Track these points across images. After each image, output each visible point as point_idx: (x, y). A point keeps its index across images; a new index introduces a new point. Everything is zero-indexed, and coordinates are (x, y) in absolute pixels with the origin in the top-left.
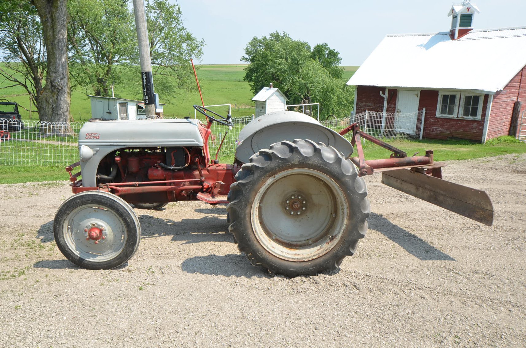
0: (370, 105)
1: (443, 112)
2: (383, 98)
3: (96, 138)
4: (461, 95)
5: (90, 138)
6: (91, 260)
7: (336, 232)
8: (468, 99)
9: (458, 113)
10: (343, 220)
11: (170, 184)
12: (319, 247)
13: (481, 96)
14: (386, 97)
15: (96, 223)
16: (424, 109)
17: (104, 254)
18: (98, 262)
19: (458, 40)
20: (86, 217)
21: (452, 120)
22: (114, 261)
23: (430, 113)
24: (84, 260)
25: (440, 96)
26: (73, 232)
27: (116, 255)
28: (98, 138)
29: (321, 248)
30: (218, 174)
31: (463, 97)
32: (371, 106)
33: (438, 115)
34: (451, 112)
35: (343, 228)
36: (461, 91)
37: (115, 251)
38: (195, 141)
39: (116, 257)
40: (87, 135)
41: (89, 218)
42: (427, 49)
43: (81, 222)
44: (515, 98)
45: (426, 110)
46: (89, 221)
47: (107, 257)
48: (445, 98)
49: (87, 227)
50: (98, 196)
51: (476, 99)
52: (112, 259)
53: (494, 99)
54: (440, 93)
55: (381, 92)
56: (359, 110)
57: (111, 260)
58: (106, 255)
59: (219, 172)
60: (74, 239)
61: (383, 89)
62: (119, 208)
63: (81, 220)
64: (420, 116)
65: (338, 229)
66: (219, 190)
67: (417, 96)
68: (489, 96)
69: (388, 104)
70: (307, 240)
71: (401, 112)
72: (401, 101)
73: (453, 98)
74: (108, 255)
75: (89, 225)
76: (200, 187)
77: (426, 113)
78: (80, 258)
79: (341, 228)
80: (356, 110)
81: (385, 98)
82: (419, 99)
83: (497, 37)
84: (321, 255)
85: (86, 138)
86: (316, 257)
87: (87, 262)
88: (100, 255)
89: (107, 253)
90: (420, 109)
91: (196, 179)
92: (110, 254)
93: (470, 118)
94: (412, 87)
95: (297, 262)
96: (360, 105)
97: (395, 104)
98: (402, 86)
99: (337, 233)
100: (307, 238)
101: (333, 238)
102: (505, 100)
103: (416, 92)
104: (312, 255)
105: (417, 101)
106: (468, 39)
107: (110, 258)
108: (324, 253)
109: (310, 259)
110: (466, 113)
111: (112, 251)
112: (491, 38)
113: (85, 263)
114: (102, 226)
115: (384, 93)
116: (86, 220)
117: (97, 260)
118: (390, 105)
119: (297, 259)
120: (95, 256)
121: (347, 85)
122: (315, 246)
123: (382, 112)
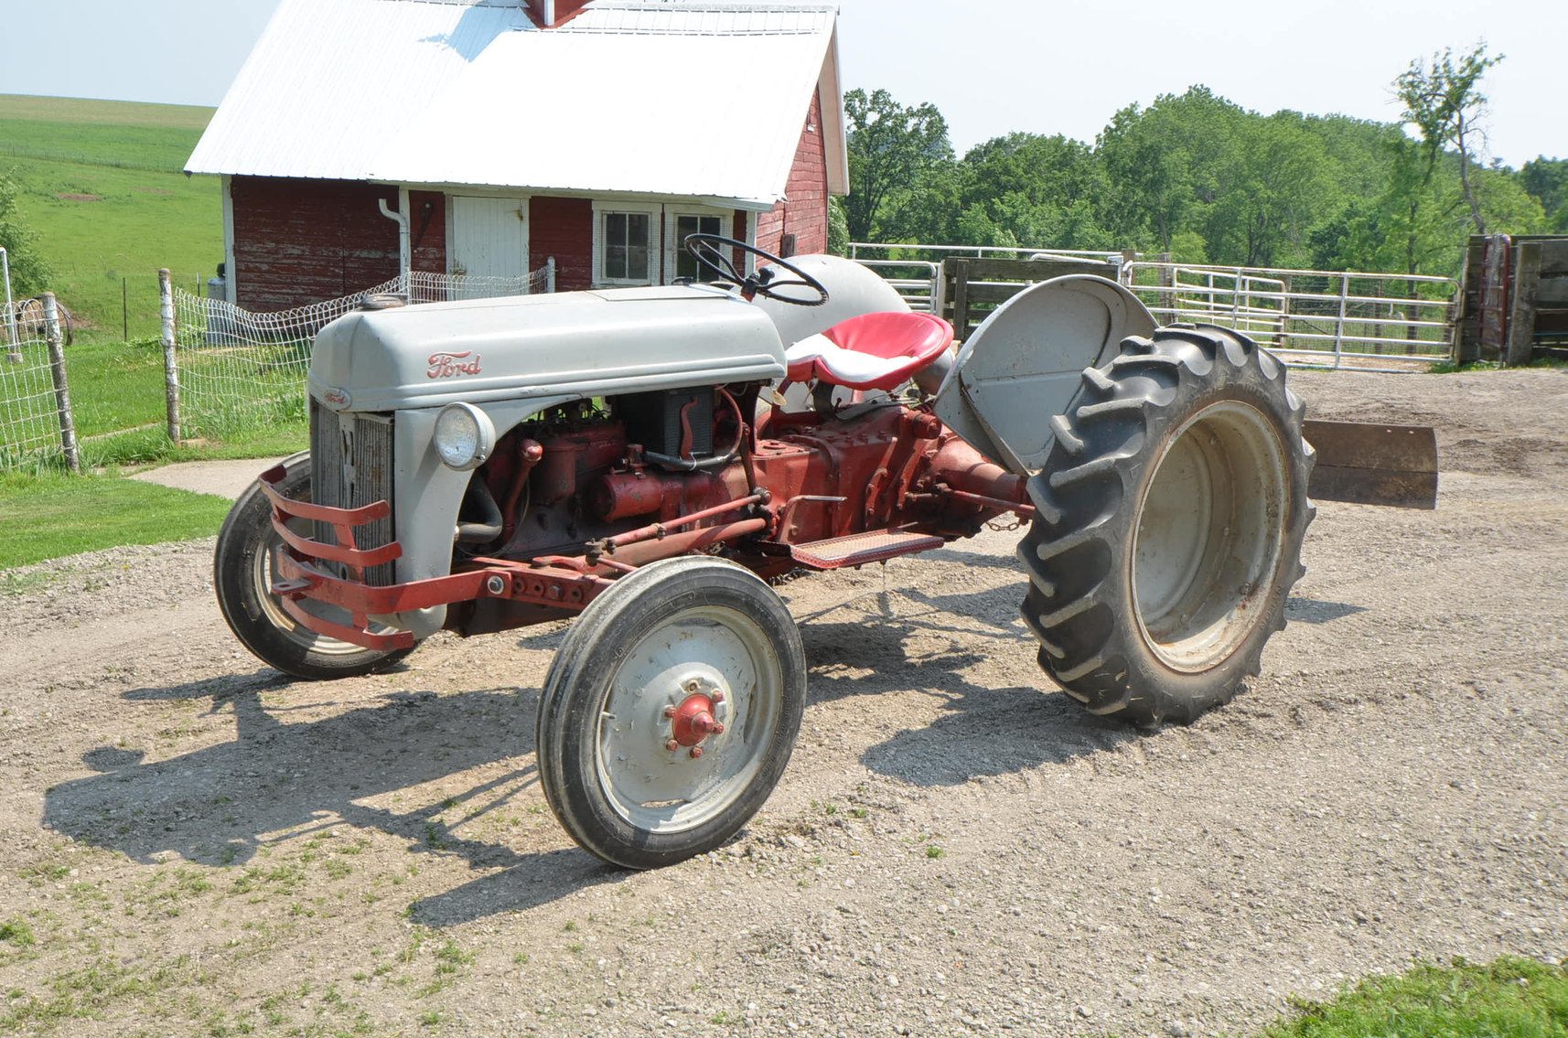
0: (296, 252)
1: (614, 269)
2: (396, 225)
3: (469, 372)
4: (663, 215)
5: (446, 375)
6: (664, 827)
7: (1255, 572)
8: (686, 225)
9: (662, 271)
10: (1271, 537)
12: (1222, 623)
13: (724, 216)
14: (403, 217)
15: (698, 679)
16: (551, 262)
17: (693, 796)
18: (689, 830)
19: (559, 29)
20: (657, 665)
22: (737, 811)
23: (574, 275)
24: (648, 833)
25: (596, 218)
26: (609, 735)
27: (735, 790)
28: (476, 372)
29: (1230, 624)
30: (789, 471)
31: (671, 220)
32: (299, 257)
33: (598, 280)
34: (640, 270)
35: (1276, 556)
36: (664, 201)
37: (728, 775)
38: (770, 356)
39: (742, 795)
40: (431, 362)
41: (669, 667)
42: (470, 52)
43: (644, 684)
45: (557, 266)
46: (674, 677)
47: (708, 806)
48: (614, 221)
49: (671, 700)
51: (711, 225)
52: (730, 806)
53: (757, 225)
54: (595, 207)
55: (382, 203)
56: (248, 270)
57: (726, 810)
58: (698, 798)
59: (792, 464)
61: (390, 191)
62: (769, 604)
65: (1259, 560)
67: (521, 218)
68: (748, 217)
69: (414, 246)
70: (1168, 614)
71: (469, 271)
72: (465, 237)
73: (640, 223)
74: (707, 795)
75: (680, 692)
76: (759, 522)
77: (557, 274)
78: (636, 828)
79: (1268, 557)
80: (238, 271)
81: (402, 223)
82: (526, 225)
83: (675, 33)
84: (1239, 641)
85: (429, 375)
86: (1230, 650)
87: (657, 838)
88: (681, 804)
89: (701, 788)
90: (537, 261)
92: (711, 792)
94: (503, 183)
95: (1201, 673)
96: (249, 253)
97: (442, 246)
98: (471, 181)
99: (1257, 575)
100: (1166, 609)
101: (1253, 590)
102: (769, 229)
103: (515, 204)
104: (1223, 645)
105: (519, 235)
106: (593, 31)
108: (1244, 635)
109: (1223, 658)
110: (685, 274)
111: (717, 778)
112: (660, 32)
113: (651, 846)
114: (710, 685)
115: (394, 206)
116: (663, 675)
117: (683, 822)
118: (421, 249)
119: (1200, 664)
120: (668, 812)
121: (189, 173)
122: (1203, 624)
123: (397, 273)
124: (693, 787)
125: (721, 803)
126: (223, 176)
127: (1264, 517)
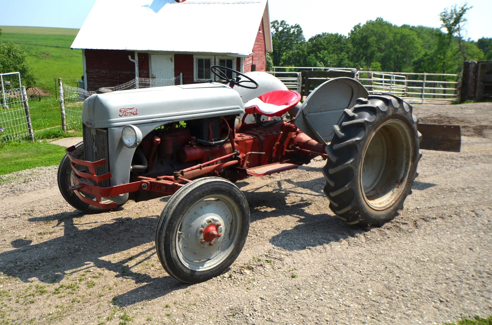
0: (105, 72)
1: (201, 76)
2: (134, 63)
3: (134, 114)
4: (215, 59)
5: (125, 115)
6: (201, 269)
8: (222, 62)
9: (215, 76)
12: (391, 193)
14: (136, 61)
15: (212, 219)
16: (181, 74)
17: (211, 258)
18: (210, 270)
19: (184, 3)
20: (197, 215)
22: (227, 262)
23: (188, 78)
24: (195, 271)
25: (195, 60)
26: (181, 239)
27: (226, 255)
28: (136, 114)
29: (394, 193)
30: (246, 144)
31: (217, 60)
32: (106, 73)
33: (195, 79)
34: (208, 76)
35: (409, 170)
36: (215, 55)
37: (223, 250)
38: (239, 106)
39: (228, 257)
40: (120, 111)
41: (202, 215)
42: (156, 10)
43: (193, 221)
45: (183, 75)
46: (203, 219)
47: (216, 261)
48: (200, 61)
49: (202, 226)
51: (229, 63)
52: (224, 261)
54: (194, 57)
55: (130, 57)
56: (91, 78)
57: (223, 262)
58: (213, 258)
59: (247, 141)
60: (181, 247)
61: (132, 53)
62: (237, 193)
67: (172, 61)
68: (241, 60)
69: (139, 70)
70: (373, 190)
71: (156, 78)
72: (155, 67)
73: (208, 62)
74: (216, 257)
75: (206, 224)
76: (236, 161)
77: (183, 78)
78: (191, 270)
79: (406, 171)
80: (88, 78)
81: (136, 63)
82: (173, 63)
84: (396, 199)
85: (120, 115)
86: (394, 202)
87: (199, 273)
88: (207, 261)
89: (214, 255)
90: (177, 74)
92: (218, 256)
94: (166, 50)
95: (384, 210)
96: (91, 73)
97: (148, 70)
98: (156, 50)
99: (402, 177)
100: (372, 188)
101: (402, 181)
102: (248, 63)
103: (170, 56)
105: (171, 66)
108: (398, 197)
109: (391, 205)
111: (220, 251)
113: (196, 276)
114: (216, 221)
115: (133, 58)
116: (199, 218)
117: (208, 267)
118: (142, 71)
119: (384, 207)
120: (202, 264)
121: (72, 49)
122: (384, 193)
123: (134, 77)
124: (211, 255)
125: (221, 260)
126: (83, 49)
127: (405, 157)
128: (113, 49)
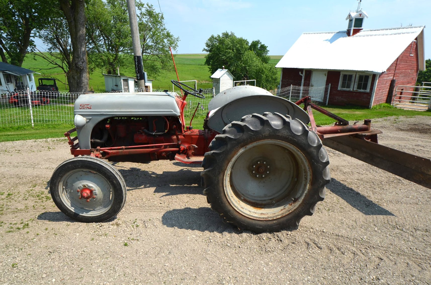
0: (291, 81)
1: (343, 86)
2: (302, 77)
3: (89, 108)
4: (356, 75)
5: (83, 109)
6: (85, 214)
7: (299, 195)
9: (354, 87)
10: (305, 186)
11: (152, 147)
12: (282, 207)
13: (370, 75)
14: (303, 75)
15: (87, 185)
16: (330, 84)
17: (95, 209)
18: (91, 217)
19: (353, 36)
20: (78, 179)
21: (350, 92)
23: (334, 87)
24: (78, 215)
25: (341, 75)
26: (68, 192)
27: (106, 210)
28: (90, 108)
29: (284, 209)
30: (192, 138)
31: (357, 76)
33: (339, 88)
34: (349, 86)
35: (306, 192)
36: (356, 72)
37: (105, 207)
38: (173, 111)
39: (105, 213)
40: (81, 106)
41: (80, 180)
42: (331, 43)
44: (392, 78)
45: (331, 85)
46: (81, 183)
47: (98, 212)
48: (345, 76)
49: (79, 188)
50: (87, 162)
51: (367, 77)
52: (103, 214)
53: (379, 77)
54: (341, 73)
55: (300, 73)
56: (283, 84)
57: (101, 215)
58: (97, 210)
60: (69, 197)
61: (302, 70)
62: (106, 172)
63: (74, 182)
64: (326, 89)
65: (301, 192)
66: (193, 151)
67: (326, 75)
68: (376, 76)
69: (304, 81)
70: (271, 199)
71: (314, 86)
72: (314, 79)
73: (351, 76)
74: (99, 210)
75: (81, 187)
76: (178, 149)
77: (331, 87)
78: (75, 213)
80: (282, 84)
81: (303, 76)
82: (326, 77)
83: (380, 35)
84: (284, 215)
85: (80, 108)
86: (280, 217)
87: (81, 216)
88: (92, 210)
89: (98, 208)
90: (327, 84)
91: (174, 143)
92: (101, 210)
93: (362, 90)
94: (322, 69)
95: (263, 221)
96: (284, 81)
97: (310, 81)
99: (299, 196)
100: (270, 198)
101: (295, 201)
102: (385, 78)
103: (325, 73)
104: (277, 214)
105: (325, 78)
106: (360, 36)
107: (101, 213)
108: (287, 214)
109: (275, 218)
110: (359, 87)
111: (102, 207)
112: (376, 35)
113: (79, 218)
114: (92, 187)
115: (302, 73)
116: (78, 182)
117: (90, 215)
118: (306, 81)
119: (263, 218)
120: (88, 211)
121: (276, 67)
122: (278, 206)
123: (301, 86)
126: (282, 68)
128: (289, 67)
